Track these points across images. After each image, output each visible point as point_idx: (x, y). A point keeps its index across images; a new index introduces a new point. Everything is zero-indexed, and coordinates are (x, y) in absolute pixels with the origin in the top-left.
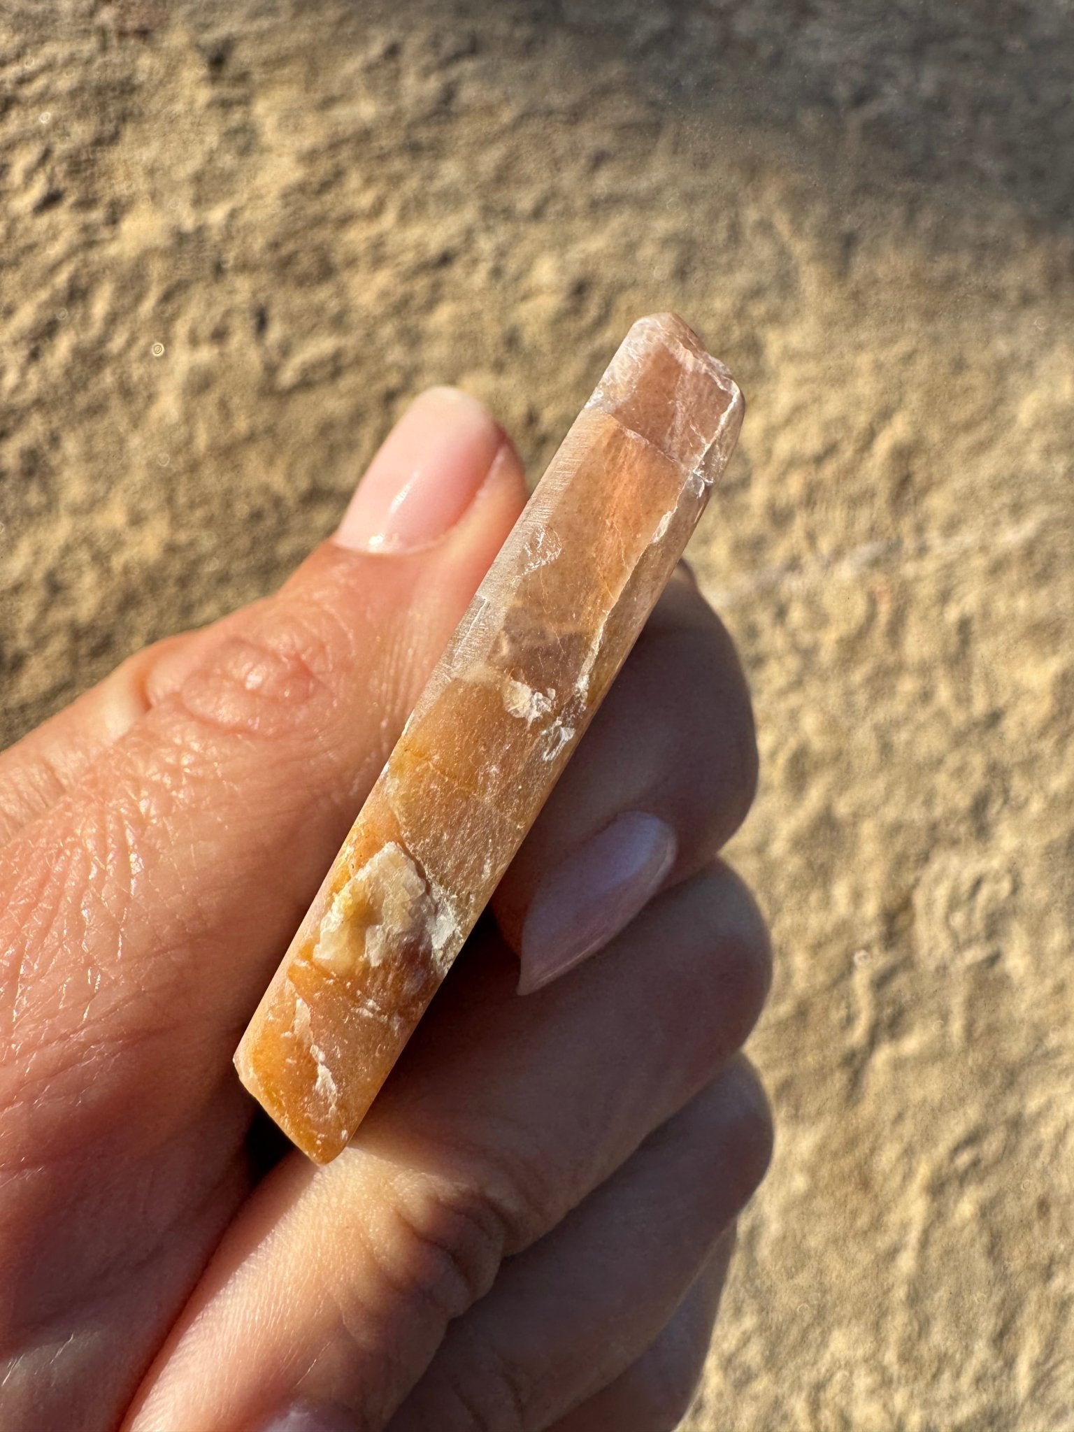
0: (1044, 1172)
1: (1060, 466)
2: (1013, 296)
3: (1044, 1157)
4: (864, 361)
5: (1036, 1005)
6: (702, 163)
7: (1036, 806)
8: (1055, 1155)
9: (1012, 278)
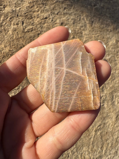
0: (107, 129)
1: (113, 50)
2: (109, 30)
3: (107, 127)
4: (94, 36)
5: (107, 111)
6: (77, 11)
7: (109, 88)
8: (108, 127)
9: (109, 28)
